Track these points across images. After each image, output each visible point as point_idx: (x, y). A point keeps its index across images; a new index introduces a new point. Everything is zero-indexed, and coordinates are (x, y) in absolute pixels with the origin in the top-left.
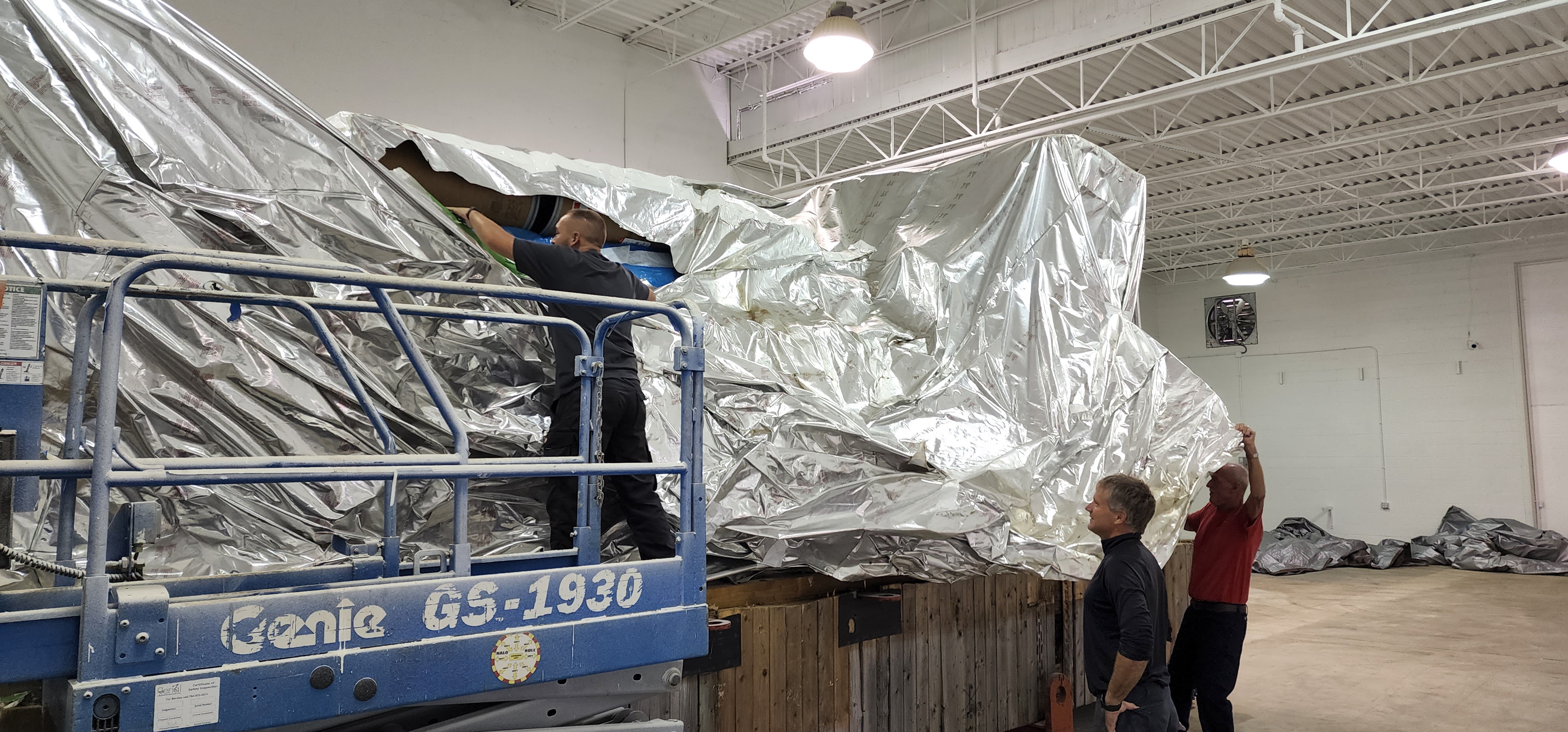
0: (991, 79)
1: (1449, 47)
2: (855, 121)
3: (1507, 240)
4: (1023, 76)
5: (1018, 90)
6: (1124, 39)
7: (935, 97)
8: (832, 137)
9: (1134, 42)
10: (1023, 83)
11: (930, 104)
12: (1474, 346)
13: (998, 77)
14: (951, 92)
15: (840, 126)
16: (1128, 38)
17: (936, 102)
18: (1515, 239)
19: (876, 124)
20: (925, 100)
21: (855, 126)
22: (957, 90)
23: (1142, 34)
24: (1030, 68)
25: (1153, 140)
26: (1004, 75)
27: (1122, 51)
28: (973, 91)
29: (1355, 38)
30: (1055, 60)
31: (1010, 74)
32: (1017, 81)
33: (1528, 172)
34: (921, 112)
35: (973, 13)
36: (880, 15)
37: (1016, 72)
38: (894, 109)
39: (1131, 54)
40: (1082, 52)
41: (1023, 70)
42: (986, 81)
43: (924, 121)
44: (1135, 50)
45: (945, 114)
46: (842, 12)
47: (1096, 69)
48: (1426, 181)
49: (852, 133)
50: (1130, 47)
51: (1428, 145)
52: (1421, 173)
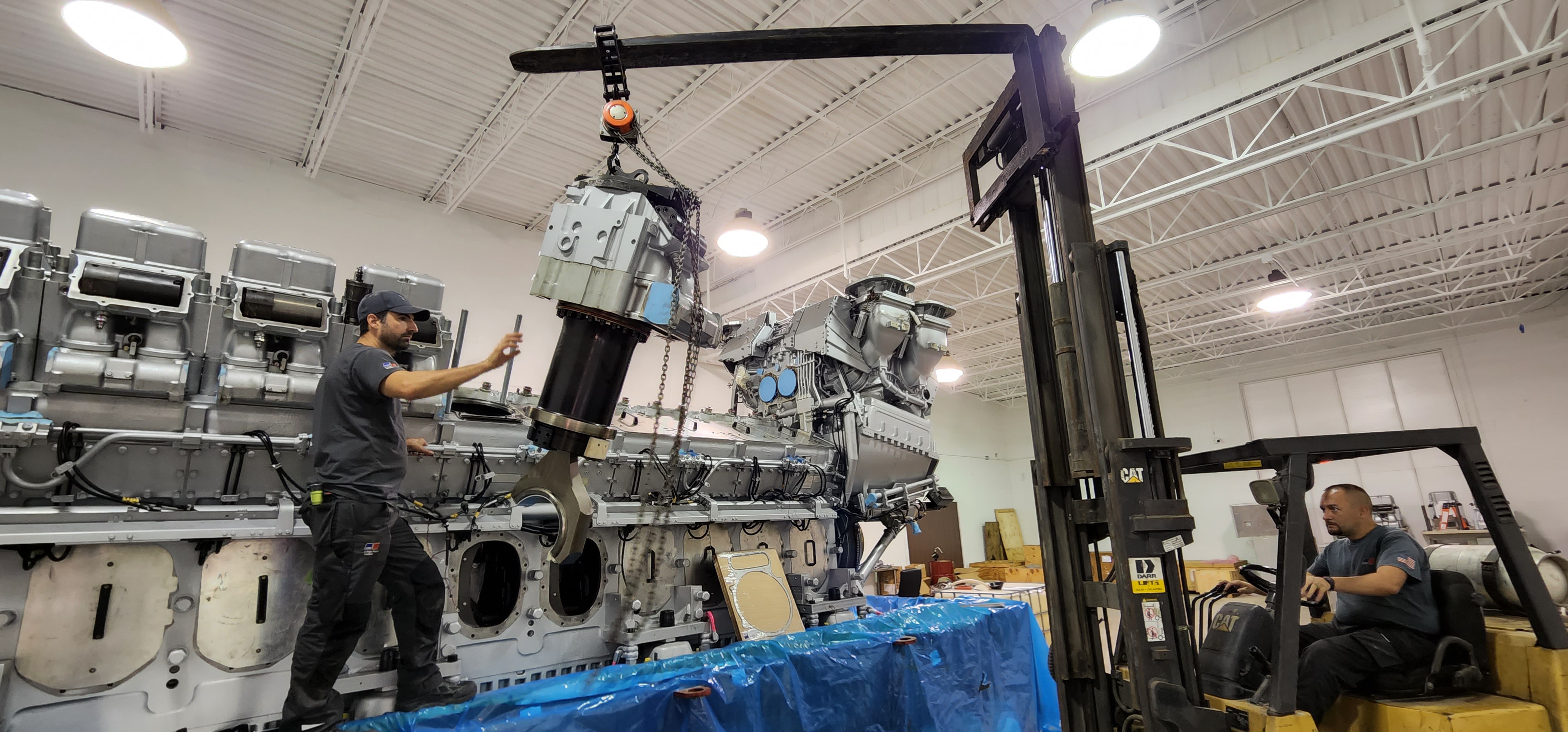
0: (857, 260)
1: (1175, 221)
2: (770, 296)
3: (1232, 367)
4: (879, 255)
5: (876, 267)
6: (945, 224)
7: (821, 275)
8: (755, 309)
9: (952, 226)
10: (878, 262)
11: (818, 280)
12: (1218, 441)
13: (862, 258)
14: (831, 271)
15: (760, 300)
16: (947, 223)
17: (822, 278)
18: (1237, 366)
19: (784, 297)
20: (814, 277)
21: (770, 299)
22: (836, 269)
23: (956, 219)
24: (883, 250)
25: (977, 299)
26: (866, 256)
27: (944, 233)
28: (844, 269)
29: (1108, 207)
30: (899, 243)
31: (869, 255)
32: (875, 260)
33: (1243, 315)
34: (811, 287)
35: (842, 216)
36: (782, 224)
37: (874, 253)
38: (794, 286)
39: (951, 235)
40: (917, 235)
41: (878, 251)
42: (854, 261)
43: (814, 293)
44: (953, 231)
45: (830, 288)
46: (745, 214)
47: (928, 246)
48: (1172, 327)
49: (768, 305)
50: (949, 229)
51: (1171, 300)
52: (1169, 322)
